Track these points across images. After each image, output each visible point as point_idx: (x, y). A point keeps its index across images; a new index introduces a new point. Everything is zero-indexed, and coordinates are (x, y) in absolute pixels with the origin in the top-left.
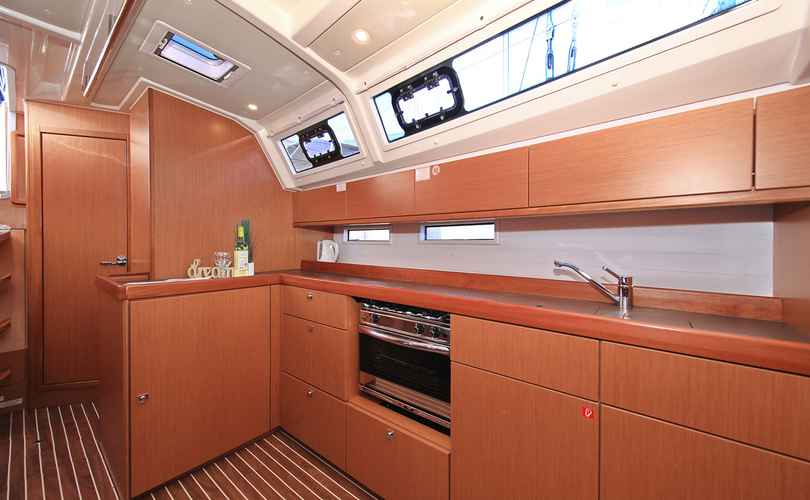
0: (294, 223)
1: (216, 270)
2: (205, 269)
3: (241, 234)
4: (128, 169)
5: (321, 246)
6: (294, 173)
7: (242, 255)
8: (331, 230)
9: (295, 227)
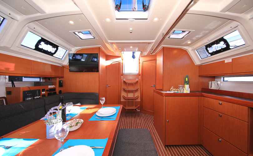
0: (199, 76)
1: (178, 90)
2: (175, 89)
3: (187, 80)
4: (156, 66)
5: (212, 83)
6: (201, 59)
7: (187, 86)
8: (213, 78)
9: (199, 77)
